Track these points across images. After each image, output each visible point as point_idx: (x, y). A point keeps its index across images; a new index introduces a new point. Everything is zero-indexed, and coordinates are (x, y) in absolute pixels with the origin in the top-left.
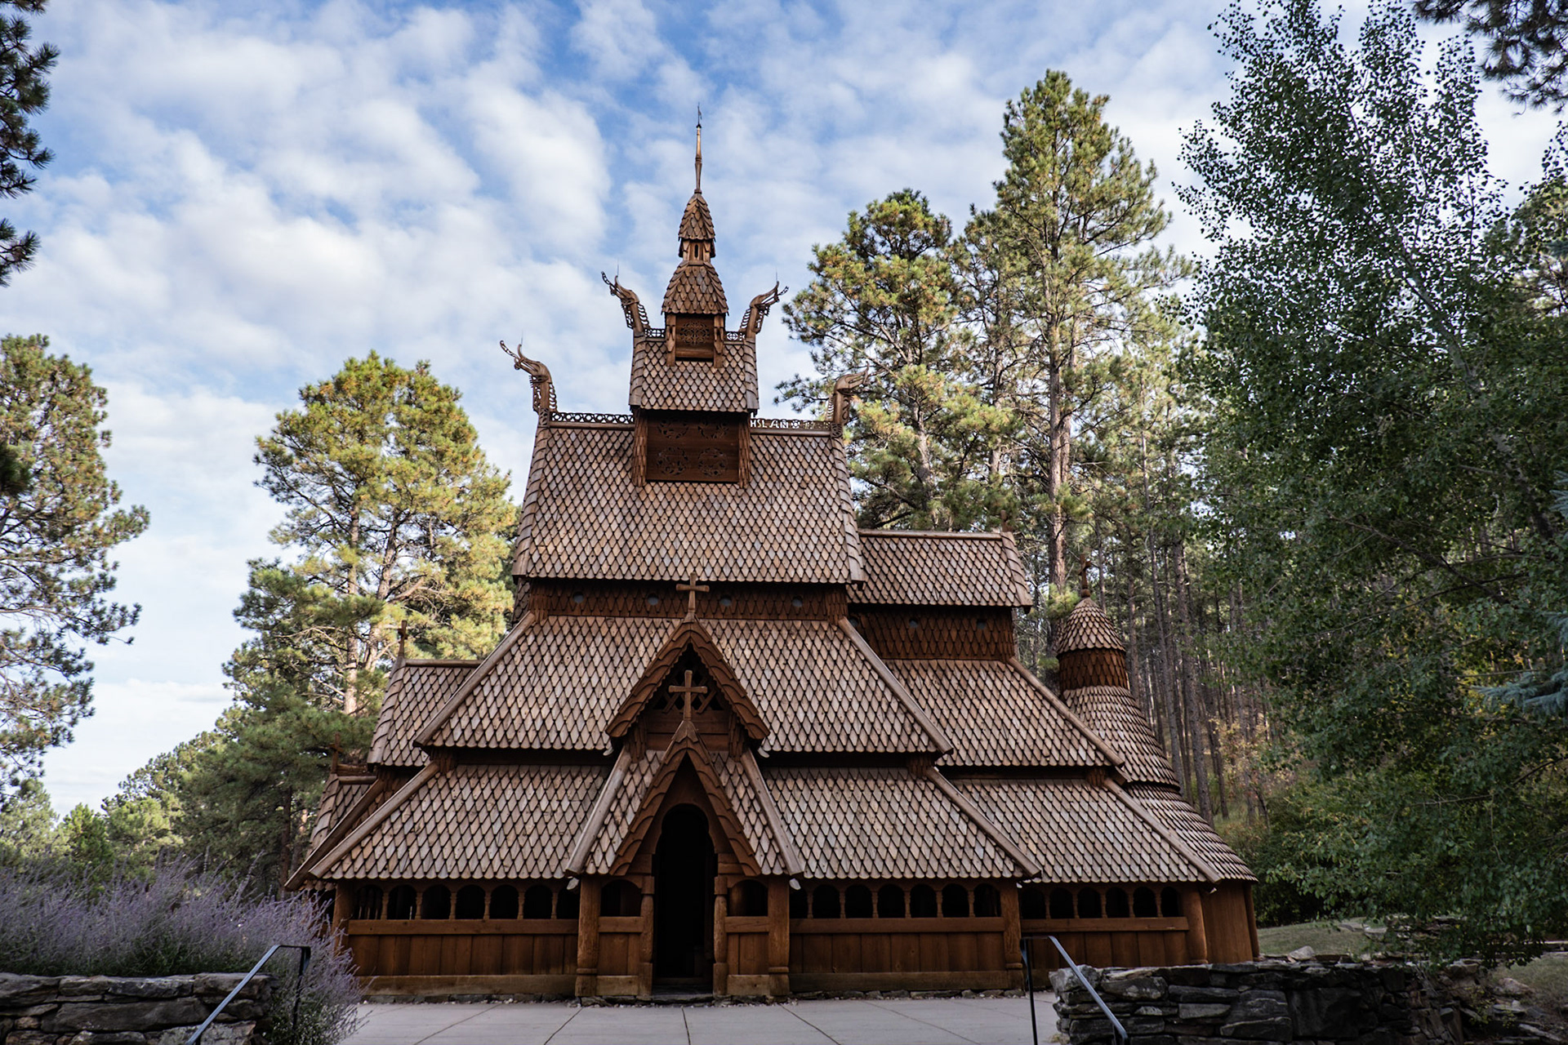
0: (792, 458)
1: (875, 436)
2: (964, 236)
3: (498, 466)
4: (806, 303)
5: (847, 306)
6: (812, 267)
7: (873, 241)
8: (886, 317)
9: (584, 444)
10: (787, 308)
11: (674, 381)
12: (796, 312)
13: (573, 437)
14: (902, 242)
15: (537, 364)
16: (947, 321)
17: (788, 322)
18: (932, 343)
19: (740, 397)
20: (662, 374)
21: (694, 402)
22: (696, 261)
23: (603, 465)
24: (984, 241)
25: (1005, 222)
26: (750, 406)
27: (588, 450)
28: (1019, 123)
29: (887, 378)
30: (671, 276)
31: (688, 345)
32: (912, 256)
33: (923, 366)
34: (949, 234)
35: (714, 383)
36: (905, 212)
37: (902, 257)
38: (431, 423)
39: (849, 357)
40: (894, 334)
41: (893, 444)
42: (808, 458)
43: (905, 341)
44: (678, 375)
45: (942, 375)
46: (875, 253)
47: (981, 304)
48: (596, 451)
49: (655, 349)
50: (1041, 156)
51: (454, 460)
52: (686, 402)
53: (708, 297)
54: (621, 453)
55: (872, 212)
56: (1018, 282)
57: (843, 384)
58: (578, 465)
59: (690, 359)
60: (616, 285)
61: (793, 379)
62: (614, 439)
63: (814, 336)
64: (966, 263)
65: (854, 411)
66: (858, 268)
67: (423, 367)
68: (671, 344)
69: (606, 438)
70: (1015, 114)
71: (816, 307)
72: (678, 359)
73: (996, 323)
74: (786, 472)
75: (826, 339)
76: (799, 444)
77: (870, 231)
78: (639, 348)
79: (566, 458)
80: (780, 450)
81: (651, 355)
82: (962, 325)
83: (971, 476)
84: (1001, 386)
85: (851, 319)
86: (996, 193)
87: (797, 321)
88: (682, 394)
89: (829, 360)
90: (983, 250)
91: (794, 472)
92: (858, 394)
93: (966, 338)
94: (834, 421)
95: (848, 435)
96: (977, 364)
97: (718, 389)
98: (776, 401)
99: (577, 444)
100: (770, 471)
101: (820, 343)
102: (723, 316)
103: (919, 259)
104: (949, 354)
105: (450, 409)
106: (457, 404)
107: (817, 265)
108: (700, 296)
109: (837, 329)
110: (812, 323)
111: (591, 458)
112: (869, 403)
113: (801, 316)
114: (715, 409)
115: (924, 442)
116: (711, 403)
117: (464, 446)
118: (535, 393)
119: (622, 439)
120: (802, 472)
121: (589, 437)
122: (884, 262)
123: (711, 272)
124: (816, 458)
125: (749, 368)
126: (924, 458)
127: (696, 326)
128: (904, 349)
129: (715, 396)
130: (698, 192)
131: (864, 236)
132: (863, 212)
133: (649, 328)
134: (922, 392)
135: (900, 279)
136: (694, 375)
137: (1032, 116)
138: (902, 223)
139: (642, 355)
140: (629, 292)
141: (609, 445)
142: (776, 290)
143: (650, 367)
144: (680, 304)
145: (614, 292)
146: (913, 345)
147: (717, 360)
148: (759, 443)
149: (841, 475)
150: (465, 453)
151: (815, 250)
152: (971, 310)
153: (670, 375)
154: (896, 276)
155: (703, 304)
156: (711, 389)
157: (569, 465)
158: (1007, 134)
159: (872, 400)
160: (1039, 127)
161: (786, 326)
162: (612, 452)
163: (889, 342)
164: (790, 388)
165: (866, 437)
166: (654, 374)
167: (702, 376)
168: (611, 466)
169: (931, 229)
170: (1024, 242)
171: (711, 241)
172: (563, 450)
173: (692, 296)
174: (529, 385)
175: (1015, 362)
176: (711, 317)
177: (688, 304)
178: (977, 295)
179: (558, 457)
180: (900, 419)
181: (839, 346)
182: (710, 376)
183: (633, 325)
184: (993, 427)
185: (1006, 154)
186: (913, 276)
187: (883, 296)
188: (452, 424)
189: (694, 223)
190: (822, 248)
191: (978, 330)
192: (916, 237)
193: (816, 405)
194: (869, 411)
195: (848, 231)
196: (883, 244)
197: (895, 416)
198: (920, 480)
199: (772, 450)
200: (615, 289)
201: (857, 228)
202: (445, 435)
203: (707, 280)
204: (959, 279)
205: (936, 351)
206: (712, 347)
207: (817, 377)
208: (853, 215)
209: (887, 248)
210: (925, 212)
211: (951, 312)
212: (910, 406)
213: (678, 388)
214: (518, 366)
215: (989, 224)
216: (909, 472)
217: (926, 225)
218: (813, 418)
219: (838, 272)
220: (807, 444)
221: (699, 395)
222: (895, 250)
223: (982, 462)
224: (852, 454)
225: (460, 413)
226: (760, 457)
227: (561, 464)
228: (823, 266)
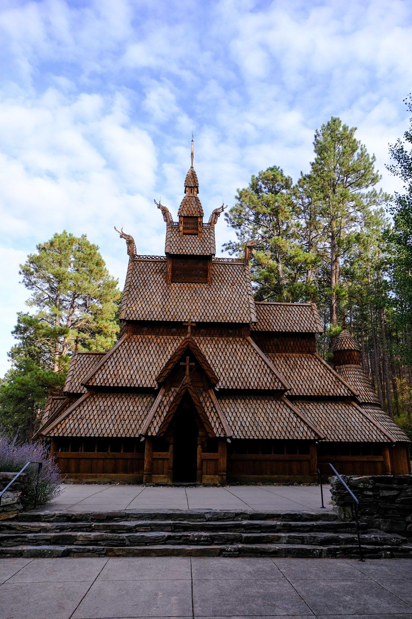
0: (229, 273)
1: (261, 265)
2: (297, 184)
3: (114, 276)
4: (234, 212)
5: (251, 213)
6: (236, 197)
7: (261, 187)
8: (266, 217)
9: (147, 268)
10: (226, 215)
11: (183, 243)
12: (230, 215)
13: (143, 265)
14: (273, 187)
15: (129, 236)
16: (290, 219)
17: (227, 220)
18: (284, 227)
19: (208, 249)
20: (178, 240)
21: (190, 251)
22: (191, 195)
23: (155, 276)
24: (305, 187)
25: (314, 178)
26: (212, 253)
27: (149, 270)
28: (321, 139)
29: (266, 241)
30: (181, 201)
31: (188, 228)
32: (276, 193)
33: (280, 237)
34: (292, 184)
35: (198, 243)
36: (274, 175)
37: (272, 193)
38: (87, 259)
39: (251, 234)
40: (269, 224)
41: (268, 268)
42: (235, 273)
43: (273, 227)
44: (184, 240)
45: (288, 240)
46: (262, 192)
47: (304, 212)
48: (152, 270)
49: (175, 230)
50: (329, 152)
51: (97, 273)
52: (187, 251)
53: (196, 209)
54: (161, 271)
55: (260, 175)
56: (319, 203)
57: (249, 244)
58: (145, 276)
59: (189, 234)
60: (160, 205)
61: (229, 242)
62: (159, 265)
63: (238, 225)
64: (298, 195)
65: (253, 255)
66: (255, 197)
67: (84, 237)
68: (181, 228)
69: (156, 265)
70: (318, 135)
71: (238, 214)
72: (184, 234)
73: (310, 219)
74: (226, 279)
75: (242, 227)
76: (231, 268)
77: (260, 183)
78: (169, 229)
79: (140, 273)
80: (224, 270)
81: (173, 232)
82: (296, 221)
83: (299, 281)
84: (311, 245)
85: (252, 218)
86: (311, 167)
87: (231, 220)
88: (185, 248)
89: (243, 235)
90: (305, 190)
91: (229, 279)
92: (255, 248)
93: (298, 225)
94: (245, 259)
95: (251, 264)
96: (302, 236)
97: (200, 246)
98: (222, 251)
99: (144, 267)
100: (220, 278)
101: (240, 228)
102: (202, 217)
103: (279, 194)
104: (291, 232)
105: (95, 253)
106: (98, 251)
107: (239, 196)
108: (193, 209)
109: (247, 222)
110: (236, 220)
111: (150, 273)
112: (258, 252)
113: (232, 217)
114: (198, 254)
115: (281, 267)
116: (197, 251)
117: (101, 268)
118: (128, 248)
119: (162, 266)
120: (232, 279)
121: (149, 265)
122: (265, 195)
123: (197, 200)
124: (238, 273)
125: (212, 238)
126: (281, 273)
127: (191, 221)
128: (273, 230)
129: (198, 249)
130: (192, 167)
131: (257, 185)
132: (257, 175)
134: (280, 247)
135: (271, 202)
136: (190, 241)
137: (326, 136)
138: (273, 180)
139: (170, 232)
140: (165, 208)
141: (157, 268)
142: (223, 207)
143: (173, 237)
144: (185, 212)
145: (159, 208)
146: (277, 229)
147: (199, 234)
148: (216, 267)
149: (248, 280)
150: (101, 271)
151: (238, 191)
152: (300, 214)
153: (181, 240)
154: (270, 201)
155: (194, 212)
156: (197, 246)
157: (141, 276)
158: (315, 143)
159: (260, 250)
160: (329, 140)
161: (226, 222)
162: (158, 271)
163: (267, 227)
164: (228, 246)
165: (258, 265)
166: (174, 240)
167: (193, 241)
168: (158, 276)
169: (284, 182)
170: (322, 187)
171: (197, 187)
172: (139, 270)
173: (190, 209)
174: (126, 244)
175: (317, 235)
176: (197, 217)
177: (188, 212)
178: (302, 208)
179: (137, 273)
180: (271, 258)
181: (247, 229)
182: (197, 241)
183: (166, 221)
184: (308, 261)
185: (315, 151)
186: (276, 201)
187: (264, 209)
188: (95, 259)
189: (190, 180)
190: (241, 190)
191: (303, 222)
192: (278, 185)
193: (238, 252)
194: (258, 255)
195: (251, 183)
196: (265, 188)
197: (269, 257)
198: (279, 282)
199: (221, 270)
200: (159, 206)
201: (255, 182)
202: (93, 264)
203: (195, 203)
204: (295, 201)
205: (285, 231)
206: (197, 229)
207: (238, 241)
208: (253, 176)
209: (267, 190)
210: (282, 175)
211: (291, 215)
212: (275, 253)
213: (184, 245)
214: (121, 237)
215: (307, 179)
216: (274, 279)
217: (282, 180)
218: (237, 258)
219: (247, 200)
220: (235, 268)
221: (192, 248)
222: (270, 190)
223: (304, 275)
224: (252, 272)
225: (99, 255)
226: (216, 273)
227: (138, 276)
228: (241, 197)
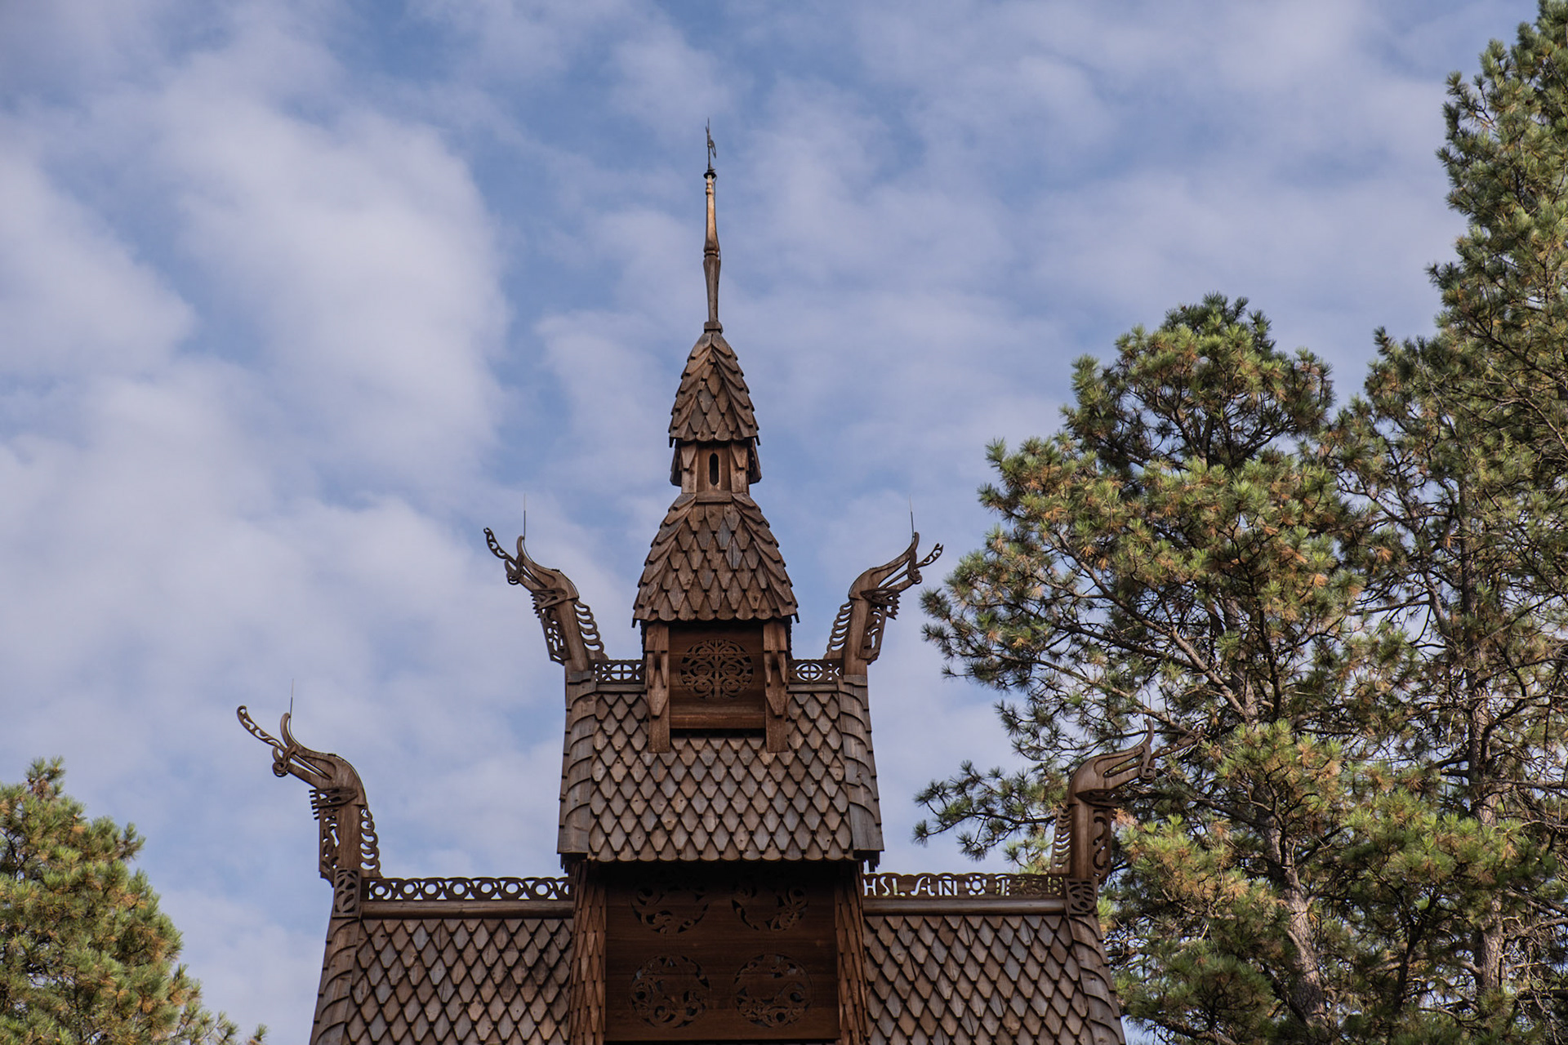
0: (972, 972)
1: (1174, 908)
2: (1365, 399)
3: (230, 1019)
4: (982, 588)
5: (1085, 586)
6: (990, 497)
7: (1138, 425)
8: (1184, 606)
9: (449, 956)
10: (933, 603)
11: (670, 789)
12: (957, 608)
13: (421, 939)
14: (1212, 423)
15: (331, 761)
16: (1336, 610)
17: (939, 635)
18: (1305, 663)
19: (833, 821)
20: (638, 773)
21: (721, 841)
22: (714, 492)
23: (497, 1008)
24: (1416, 411)
25: (1465, 362)
26: (860, 844)
27: (459, 972)
28: (1485, 128)
29: (1196, 758)
30: (654, 532)
31: (700, 698)
32: (1235, 457)
33: (1283, 726)
34: (1327, 399)
35: (769, 789)
36: (1213, 352)
37: (1213, 460)
38: (65, 917)
39: (1097, 712)
40: (1206, 649)
41: (1221, 925)
42: (1013, 970)
43: (1235, 664)
44: (679, 773)
45: (1335, 744)
46: (1145, 454)
47: (1422, 562)
48: (478, 974)
49: (620, 711)
50: (1544, 202)
51: (121, 1009)
52: (700, 840)
53: (745, 577)
54: (540, 975)
55: (1130, 355)
56: (1512, 508)
57: (1091, 780)
58: (433, 1011)
59: (707, 733)
60: (521, 559)
61: (959, 776)
62: (522, 940)
63: (1008, 665)
64: (1376, 463)
65: (1116, 846)
66: (1105, 490)
67: (45, 778)
68: (659, 697)
69: (502, 938)
70: (1471, 107)
71: (1006, 594)
72: (676, 733)
73: (1464, 607)
74: (958, 1008)
75: (1038, 672)
76: (987, 936)
77: (1130, 403)
78: (581, 710)
79: (404, 993)
80: (941, 954)
81: (610, 726)
82: (1376, 620)
83: (1427, 1002)
84: (1487, 766)
85: (1098, 617)
86: (1437, 294)
87: (962, 632)
88: (689, 821)
89: (1046, 721)
90: (1417, 430)
91: (979, 1007)
92: (1125, 803)
93: (1389, 651)
94: (1072, 873)
95: (1107, 908)
96: (1423, 715)
97: (780, 805)
98: (922, 832)
99: (430, 956)
100: (916, 1007)
101: (1023, 682)
102: (784, 624)
103: (1253, 465)
104: (1349, 689)
105: (112, 879)
106: (131, 867)
107: (1004, 491)
108: (725, 578)
109: (1064, 645)
110: (999, 635)
111: (467, 993)
112: (1150, 827)
113: (970, 618)
114: (772, 855)
115: (1302, 916)
116: (762, 840)
117: (148, 972)
118: (325, 834)
119: (542, 940)
120: (998, 1007)
121: (461, 939)
122: (1168, 476)
123: (752, 520)
124: (1033, 970)
125: (853, 749)
126: (1306, 960)
127: (719, 649)
128: (1234, 685)
129: (771, 822)
130: (713, 328)
131: (1115, 415)
132: (1108, 358)
133: (602, 660)
134: (1286, 789)
135: (1209, 515)
136: (719, 773)
137: (1514, 108)
138: (1208, 379)
139: (590, 727)
140: (554, 575)
141: (511, 957)
142: (911, 554)
143: (609, 757)
144: (677, 599)
145: (515, 578)
146: (1256, 675)
147: (775, 731)
148: (886, 936)
149: (1097, 1012)
150: (148, 990)
151: (996, 455)
152: (1398, 578)
153: (659, 773)
154: (1199, 507)
155: (734, 595)
156: (761, 804)
157: (411, 1011)
158: (1453, 151)
159: (1162, 815)
160: (1534, 132)
161: (934, 647)
162: (519, 975)
163: (1195, 669)
164: (954, 799)
165: (1152, 910)
166: (618, 772)
167: (739, 773)
168: (517, 1009)
169: (1280, 390)
170: (1521, 408)
171: (748, 444)
172: (395, 975)
173: (707, 578)
174: (309, 812)
175: (1520, 705)
176: (755, 626)
177: (697, 598)
178: (1409, 541)
179: (383, 993)
180: (1236, 860)
181: (1069, 686)
182: (759, 773)
183: (562, 655)
184: (1477, 871)
185: (1456, 202)
186: (1240, 505)
187: (1170, 560)
188: (117, 914)
189: (705, 402)
190: (1013, 450)
191: (1415, 626)
192: (1245, 410)
193: (1021, 836)
194: (1154, 843)
195: (1075, 407)
196: (1164, 431)
197: (1221, 852)
198: (1299, 1013)
199: (921, 954)
200: (519, 570)
201: (1096, 395)
202: (98, 946)
203: (742, 537)
204: (1359, 503)
205: (1315, 685)
206: (759, 699)
207: (1018, 766)
208: (1085, 366)
209: (1174, 442)
210: (1262, 347)
211: (1345, 587)
212: (1260, 825)
213: (680, 805)
214: (281, 768)
216: (1266, 996)
217: (1266, 381)
218: (1015, 869)
219: (1058, 505)
220: (1007, 936)
221: (731, 822)
222: (1196, 444)
223: (1458, 966)
224: (1121, 956)
225: (138, 888)
226: (890, 972)
227: (391, 1011)
228: (1017, 492)
